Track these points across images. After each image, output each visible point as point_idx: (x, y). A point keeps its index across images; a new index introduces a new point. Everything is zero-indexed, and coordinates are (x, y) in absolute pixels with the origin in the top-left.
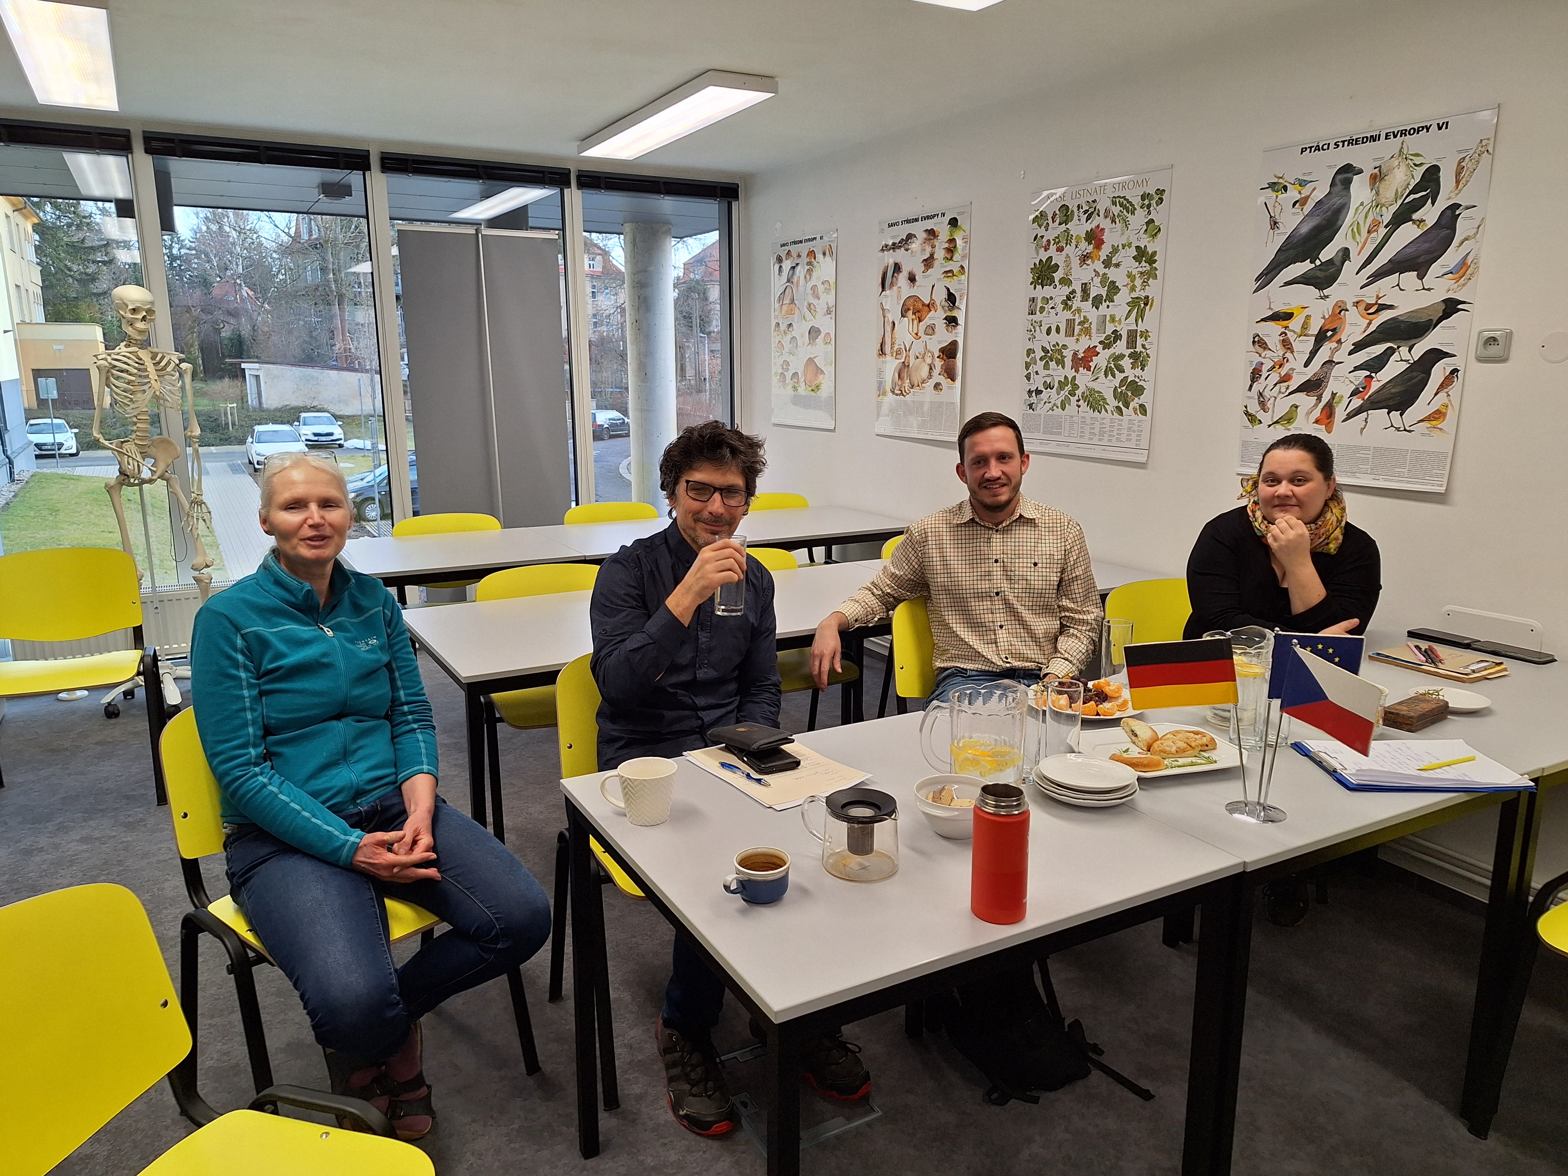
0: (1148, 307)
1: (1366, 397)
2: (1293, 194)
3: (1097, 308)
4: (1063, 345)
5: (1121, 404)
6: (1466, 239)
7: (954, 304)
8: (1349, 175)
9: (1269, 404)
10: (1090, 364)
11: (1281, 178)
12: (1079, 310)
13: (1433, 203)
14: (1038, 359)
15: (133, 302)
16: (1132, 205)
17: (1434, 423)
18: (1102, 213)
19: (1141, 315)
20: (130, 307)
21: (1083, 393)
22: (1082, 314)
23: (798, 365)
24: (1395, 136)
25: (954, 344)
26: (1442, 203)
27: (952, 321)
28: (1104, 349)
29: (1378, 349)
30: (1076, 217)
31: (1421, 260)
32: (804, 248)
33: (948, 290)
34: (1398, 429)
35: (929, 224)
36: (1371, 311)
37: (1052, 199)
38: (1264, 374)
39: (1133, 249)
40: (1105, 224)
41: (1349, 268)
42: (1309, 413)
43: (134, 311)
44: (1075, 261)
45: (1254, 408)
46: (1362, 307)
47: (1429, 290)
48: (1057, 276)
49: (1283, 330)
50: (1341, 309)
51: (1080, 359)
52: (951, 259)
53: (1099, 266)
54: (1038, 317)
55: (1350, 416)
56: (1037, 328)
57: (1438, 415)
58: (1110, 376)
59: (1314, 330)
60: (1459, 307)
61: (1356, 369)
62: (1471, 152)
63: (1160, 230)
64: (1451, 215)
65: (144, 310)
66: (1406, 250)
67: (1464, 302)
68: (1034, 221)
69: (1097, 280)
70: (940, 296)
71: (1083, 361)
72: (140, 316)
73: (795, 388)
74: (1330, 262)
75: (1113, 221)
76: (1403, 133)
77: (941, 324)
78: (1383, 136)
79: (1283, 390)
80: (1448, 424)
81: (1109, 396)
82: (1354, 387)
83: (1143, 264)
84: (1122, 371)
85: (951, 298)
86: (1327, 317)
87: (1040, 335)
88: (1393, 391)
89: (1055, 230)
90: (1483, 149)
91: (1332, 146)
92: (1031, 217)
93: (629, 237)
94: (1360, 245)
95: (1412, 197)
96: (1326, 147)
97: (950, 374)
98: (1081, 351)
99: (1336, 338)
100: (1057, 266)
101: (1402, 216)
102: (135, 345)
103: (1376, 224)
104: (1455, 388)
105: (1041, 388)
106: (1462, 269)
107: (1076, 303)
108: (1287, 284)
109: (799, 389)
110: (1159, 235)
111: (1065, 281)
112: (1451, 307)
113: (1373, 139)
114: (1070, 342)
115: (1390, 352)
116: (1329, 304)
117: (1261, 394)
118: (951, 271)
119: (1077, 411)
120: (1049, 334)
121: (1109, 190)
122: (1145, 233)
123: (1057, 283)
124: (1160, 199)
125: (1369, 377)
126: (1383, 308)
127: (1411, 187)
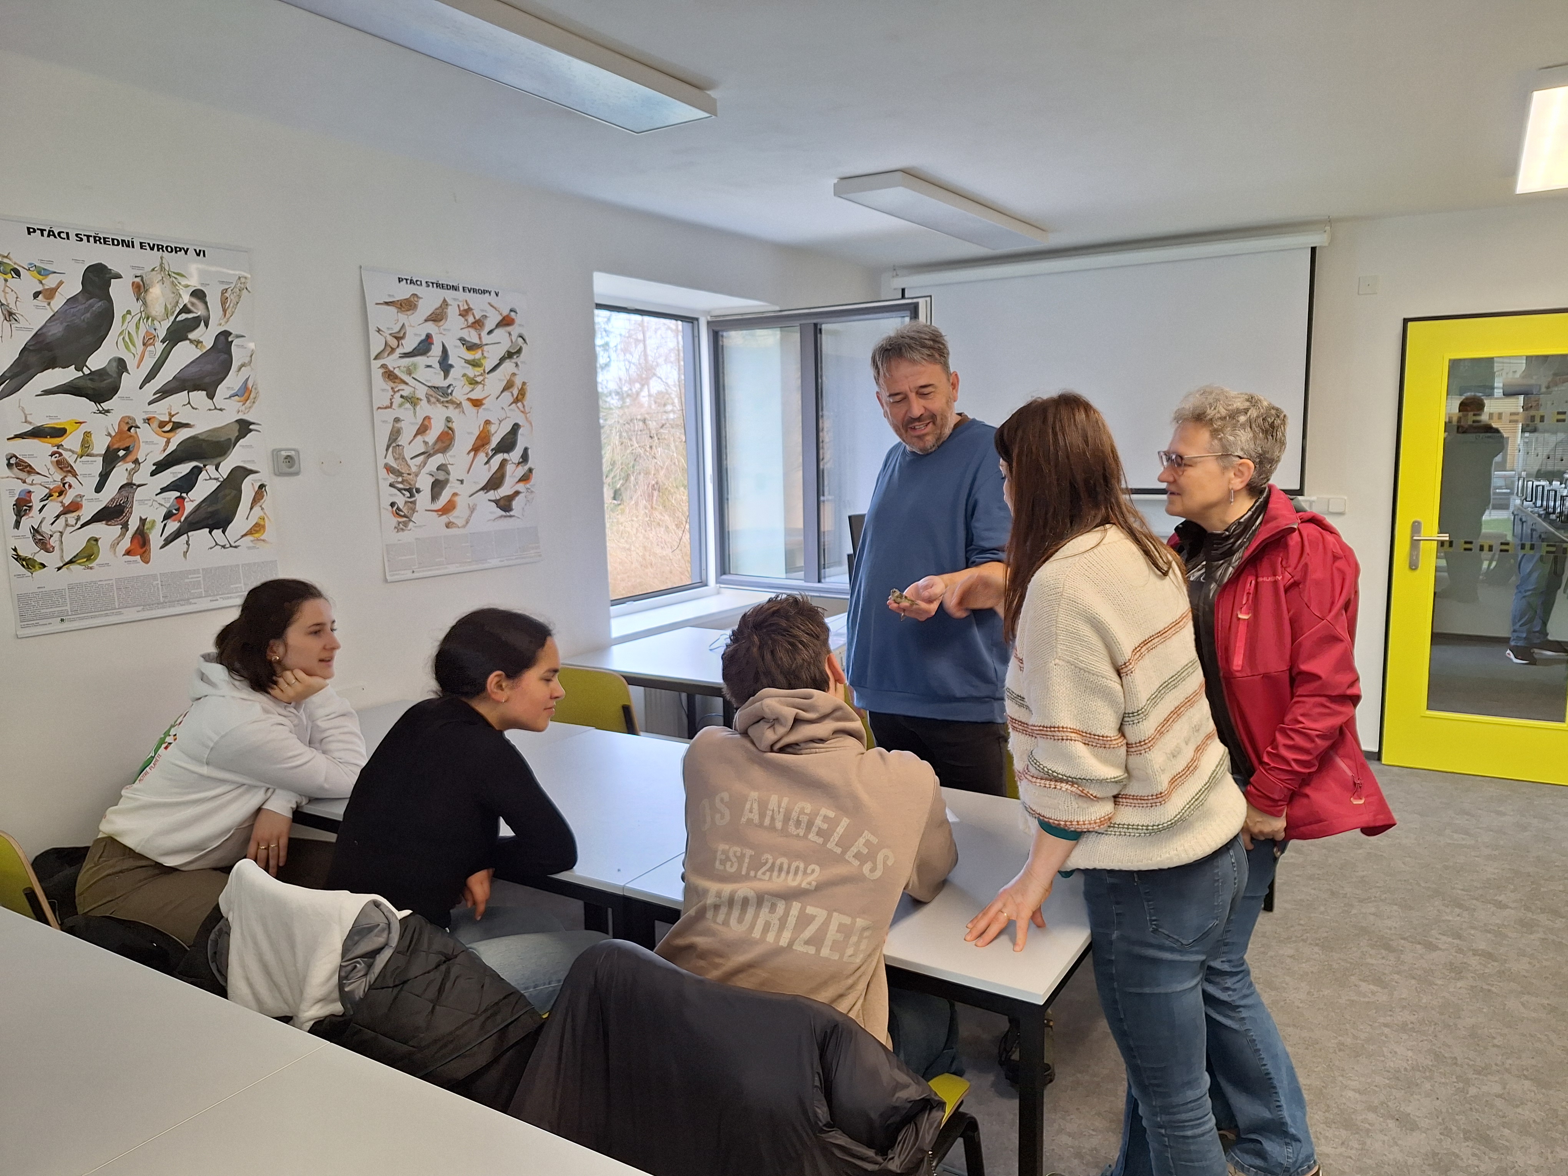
1: (182, 519)
8: (106, 277)
9: (53, 542)
13: (206, 327)
24: (152, 249)
26: (214, 327)
31: (206, 380)
41: (129, 382)
42: (115, 545)
46: (155, 425)
49: (55, 449)
50: (129, 425)
60: (251, 427)
61: (163, 490)
64: (224, 341)
66: (190, 368)
67: (253, 423)
74: (103, 372)
76: (160, 248)
78: (137, 244)
86: (113, 434)
88: (210, 509)
90: (242, 286)
91: (73, 237)
95: (183, 316)
96: (64, 236)
101: (177, 334)
103: (150, 337)
106: (245, 393)
108: (49, 392)
112: (244, 427)
113: (128, 244)
115: (196, 471)
116: (113, 420)
125: (180, 497)
126: (178, 426)
127: (180, 306)
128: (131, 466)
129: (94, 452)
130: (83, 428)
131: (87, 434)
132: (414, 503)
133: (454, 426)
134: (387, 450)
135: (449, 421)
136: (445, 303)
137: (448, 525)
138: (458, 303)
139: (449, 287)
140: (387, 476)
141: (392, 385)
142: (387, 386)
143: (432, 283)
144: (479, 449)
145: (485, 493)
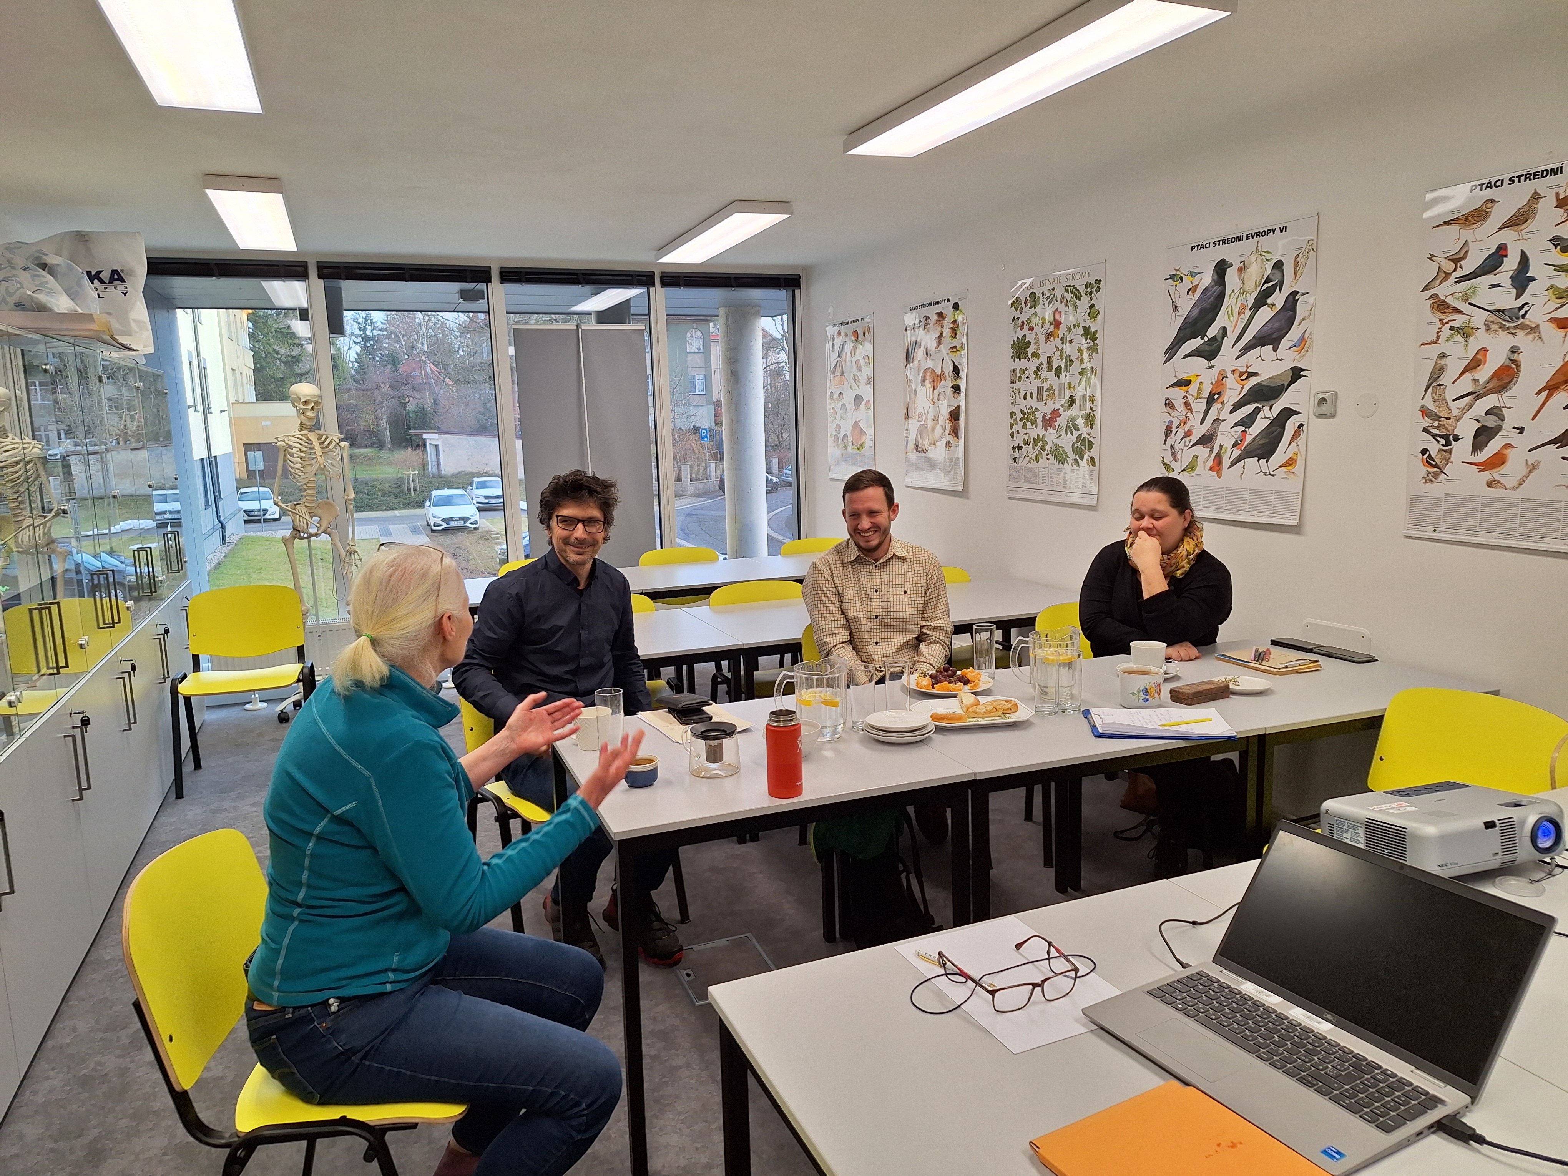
0: (1093, 377)
1: (1243, 448)
2: (1187, 283)
3: (1058, 377)
4: (1036, 408)
5: (1077, 457)
6: (1303, 319)
7: (958, 375)
8: (1225, 267)
9: (1178, 456)
10: (1055, 424)
11: (1178, 270)
12: (1046, 379)
13: (1280, 290)
14: (1018, 420)
16: (1079, 292)
17: (1289, 468)
18: (1059, 300)
19: (1088, 383)
20: (303, 400)
21: (1051, 448)
22: (1049, 382)
23: (847, 428)
24: (1253, 237)
25: (958, 407)
27: (956, 389)
28: (1064, 411)
29: (1249, 409)
30: (1041, 302)
31: (1274, 336)
32: (848, 327)
33: (954, 363)
34: (1265, 474)
35: (938, 308)
36: (1244, 377)
37: (1024, 287)
38: (1174, 430)
39: (1081, 327)
40: (1062, 308)
41: (1227, 342)
42: (1205, 462)
43: (305, 403)
44: (1042, 339)
45: (1168, 459)
46: (1237, 374)
48: (1030, 351)
49: (1185, 394)
50: (1223, 376)
51: (1048, 420)
52: (955, 337)
53: (1058, 342)
54: (1017, 385)
55: (1233, 464)
56: (1017, 394)
57: (1291, 462)
58: (1069, 434)
59: (1206, 394)
60: (1302, 373)
61: (1236, 425)
62: (1303, 250)
63: (1099, 313)
64: (1293, 300)
65: (312, 401)
66: (1265, 328)
67: (1304, 370)
68: (1012, 305)
69: (1058, 354)
70: (948, 368)
71: (1049, 422)
72: (310, 407)
73: (846, 447)
74: (1214, 338)
75: (1067, 306)
76: (1258, 234)
77: (949, 390)
78: (1245, 238)
79: (1187, 443)
80: (1298, 468)
81: (1069, 450)
82: (1235, 440)
83: (1089, 341)
84: (1077, 430)
85: (956, 370)
86: (1214, 383)
87: (1020, 399)
88: (1261, 443)
89: (1027, 313)
90: (1310, 248)
91: (1212, 245)
92: (1010, 302)
93: (723, 320)
94: (1234, 324)
95: (1266, 285)
96: (1207, 245)
97: (955, 432)
98: (1049, 413)
99: (1220, 400)
100: (1029, 342)
101: (1261, 301)
102: (307, 428)
103: (1243, 307)
104: (1301, 440)
105: (1022, 444)
106: (1301, 343)
107: (1044, 373)
108: (1186, 356)
109: (849, 448)
110: (1099, 317)
111: (1036, 355)
112: (1296, 374)
113: (1239, 239)
114: (1040, 405)
115: (1257, 411)
116: (1215, 371)
117: (1172, 447)
118: (955, 347)
119: (1047, 463)
120: (1025, 399)
121: (1063, 280)
122: (1089, 315)
123: (1030, 356)
124: (1099, 287)
125: (1244, 431)
126: (1251, 375)
127: (1265, 278)
128: (1220, 406)
129: (1203, 396)
130: (1200, 379)
131: (1201, 383)
132: (1450, 452)
133: (1521, 358)
134: (1426, 391)
135: (1513, 352)
136: (1536, 197)
137: (1490, 485)
138: (1556, 190)
139: (1545, 174)
140: (1422, 420)
141: (1442, 316)
142: (1434, 318)
143: (1519, 177)
144: (1558, 388)
145: (1557, 448)
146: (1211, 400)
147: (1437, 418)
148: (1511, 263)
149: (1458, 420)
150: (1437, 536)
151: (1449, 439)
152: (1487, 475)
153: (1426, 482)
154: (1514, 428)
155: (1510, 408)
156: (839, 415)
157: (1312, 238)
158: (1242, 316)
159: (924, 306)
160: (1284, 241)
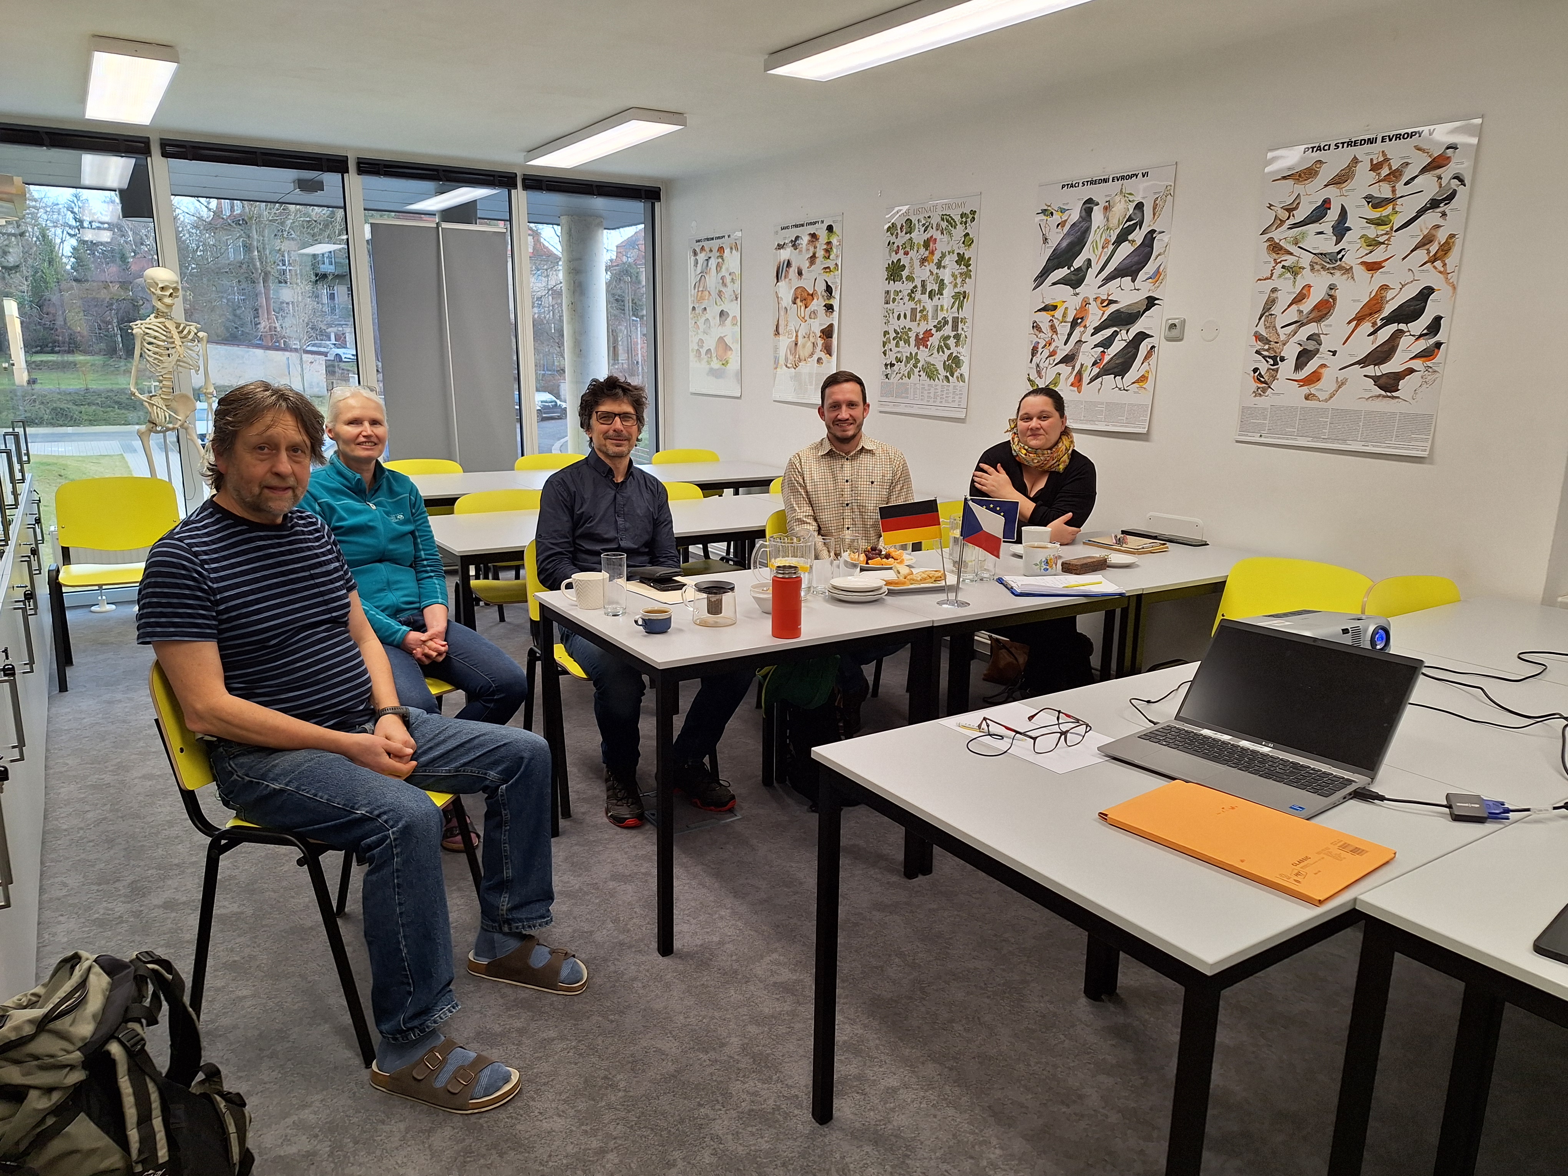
0: (965, 300)
1: (1102, 366)
2: (1057, 218)
3: (932, 300)
4: (909, 328)
5: (948, 374)
6: (1159, 255)
7: (831, 294)
8: (1092, 205)
9: (1043, 373)
10: (928, 343)
11: (1049, 206)
12: (920, 301)
13: (1140, 228)
14: (891, 339)
15: (162, 281)
16: (955, 222)
17: (1141, 384)
18: (934, 227)
19: (961, 306)
20: (160, 285)
21: (923, 366)
22: (922, 304)
23: (710, 343)
24: (1118, 180)
25: (831, 326)
26: (1145, 229)
27: (829, 308)
28: (937, 331)
29: (1108, 332)
30: (917, 230)
31: (1133, 269)
32: (715, 244)
33: (827, 282)
34: (1120, 389)
35: (811, 229)
36: (1105, 304)
37: (900, 213)
38: (1040, 350)
39: (955, 254)
40: (937, 235)
42: (1067, 379)
43: (162, 289)
44: (917, 263)
45: (1034, 375)
46: (1099, 301)
47: (1138, 290)
48: (905, 274)
49: (1051, 318)
50: (1086, 303)
51: (921, 339)
52: (828, 258)
53: (933, 267)
54: (891, 306)
55: (1092, 381)
56: (891, 315)
57: (1143, 379)
58: (941, 353)
59: (1070, 318)
60: (1156, 302)
61: (1096, 346)
62: (1162, 194)
63: (973, 241)
64: (1151, 236)
65: (171, 288)
66: (1125, 261)
67: (1158, 299)
68: (889, 229)
69: (932, 278)
70: (821, 288)
71: (922, 341)
72: (168, 293)
73: (709, 363)
74: (1080, 269)
75: (942, 233)
76: (1123, 178)
77: (822, 310)
78: (1111, 180)
79: (1051, 362)
80: (1149, 385)
81: (940, 367)
82: (1094, 360)
83: (962, 266)
84: (949, 349)
85: (829, 289)
86: (1078, 308)
87: (893, 320)
88: (1117, 362)
89: (902, 238)
90: (1168, 192)
91: (1081, 184)
92: (886, 227)
93: (566, 228)
94: (1098, 257)
95: (1128, 223)
97: (828, 350)
98: (922, 333)
99: (1083, 324)
100: (904, 266)
101: (1122, 238)
102: (163, 317)
103: (1107, 242)
104: (1153, 359)
105: (894, 362)
106: (1157, 275)
107: (918, 296)
108: (1054, 284)
109: (712, 363)
110: (973, 245)
111: (910, 278)
112: (1151, 302)
113: (1105, 181)
114: (913, 325)
115: (1115, 334)
116: (1080, 298)
117: (1038, 366)
118: (828, 268)
119: (919, 380)
120: (899, 319)
121: (939, 208)
122: (963, 243)
123: (904, 280)
124: (974, 218)
125: (1103, 352)
126: (1112, 302)
127: (1127, 217)
128: (1082, 329)
129: (1068, 320)
130: (1065, 305)
131: (1066, 308)
132: (1277, 370)
133: (1337, 293)
134: (1260, 319)
135: (1331, 289)
136: (1355, 160)
137: (1307, 398)
138: (1371, 157)
139: (1363, 142)
140: (1255, 344)
141: (1276, 256)
142: (1270, 258)
143: (1343, 143)
144: (1364, 319)
145: (1361, 368)
146: (1074, 324)
147: (1267, 341)
148: (1333, 215)
149: (1284, 344)
150: (1263, 440)
151: (1276, 360)
152: (1305, 390)
153: (1255, 396)
154: (1329, 351)
155: (1326, 334)
156: (701, 330)
157: (1171, 184)
158: (1106, 250)
159: (796, 226)
160: (1146, 184)
